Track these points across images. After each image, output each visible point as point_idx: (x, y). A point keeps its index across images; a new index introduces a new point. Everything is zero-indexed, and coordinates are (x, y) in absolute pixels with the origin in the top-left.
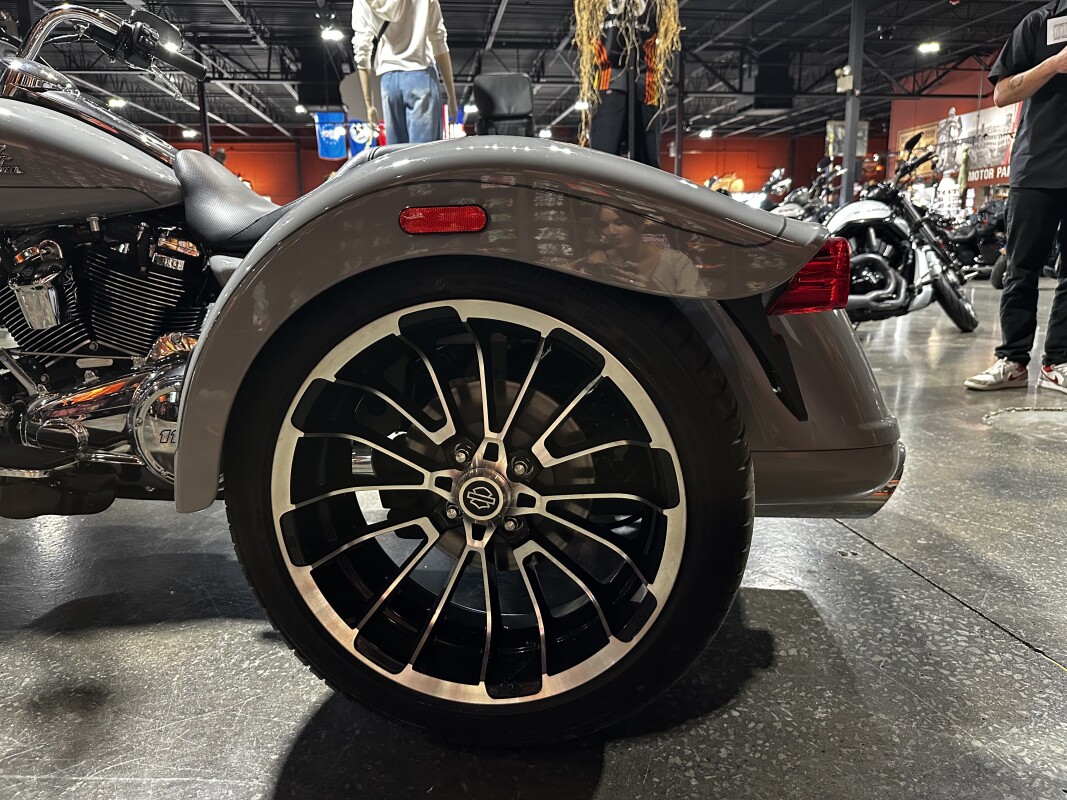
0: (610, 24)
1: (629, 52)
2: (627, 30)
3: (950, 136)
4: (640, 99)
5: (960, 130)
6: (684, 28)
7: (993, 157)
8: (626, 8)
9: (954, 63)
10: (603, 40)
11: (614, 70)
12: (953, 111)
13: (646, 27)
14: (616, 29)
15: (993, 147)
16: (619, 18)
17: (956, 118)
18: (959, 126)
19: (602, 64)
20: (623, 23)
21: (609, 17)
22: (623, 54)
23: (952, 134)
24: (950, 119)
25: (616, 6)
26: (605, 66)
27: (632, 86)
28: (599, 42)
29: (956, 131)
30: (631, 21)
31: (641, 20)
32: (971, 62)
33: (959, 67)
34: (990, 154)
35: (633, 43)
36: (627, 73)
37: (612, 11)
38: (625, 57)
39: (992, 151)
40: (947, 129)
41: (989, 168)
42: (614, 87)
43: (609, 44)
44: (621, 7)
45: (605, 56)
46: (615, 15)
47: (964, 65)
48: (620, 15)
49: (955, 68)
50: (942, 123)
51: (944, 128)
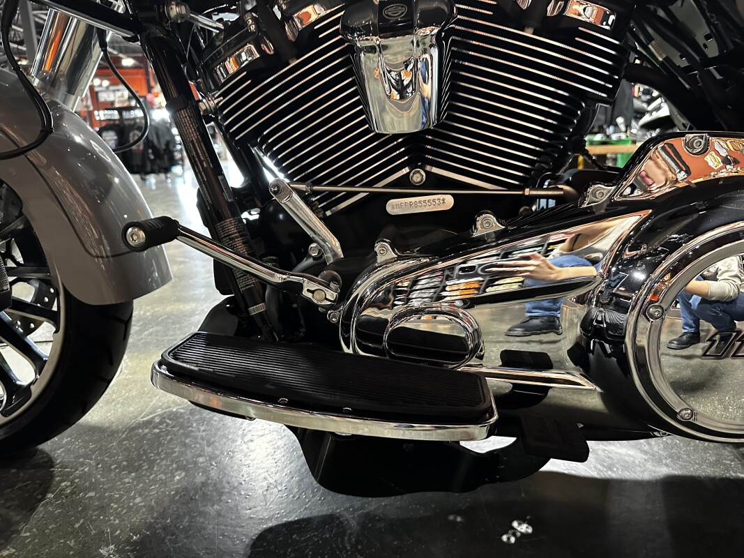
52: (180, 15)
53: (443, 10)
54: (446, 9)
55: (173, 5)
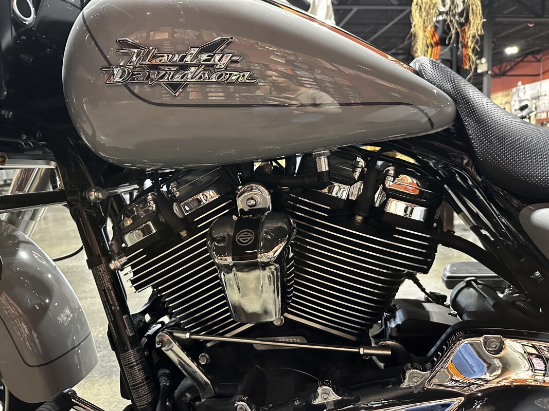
0: (441, 18)
1: (453, 36)
2: (451, 21)
3: (519, 96)
4: (460, 65)
5: (525, 93)
6: (485, 20)
7: (545, 107)
8: (450, 7)
9: (521, 58)
10: (436, 27)
11: (443, 47)
12: (520, 83)
13: (463, 20)
14: (445, 21)
15: (545, 101)
16: (447, 13)
17: (522, 87)
18: (524, 91)
19: (435, 43)
20: (449, 17)
21: (441, 13)
22: (449, 36)
23: (520, 95)
24: (518, 88)
25: (444, 6)
26: (437, 44)
27: (454, 57)
28: (433, 29)
29: (523, 94)
30: (454, 16)
31: (461, 15)
32: (530, 58)
33: (524, 60)
34: (543, 105)
35: (456, 29)
36: (451, 49)
37: (442, 9)
38: (450, 39)
39: (544, 104)
40: (517, 92)
41: (543, 112)
42: (443, 57)
43: (440, 30)
44: (448, 7)
45: (437, 38)
46: (444, 12)
47: (526, 59)
48: (447, 12)
49: (522, 61)
50: (514, 90)
51: (515, 92)
52: (97, 198)
53: (284, 228)
54: (286, 227)
55: (93, 191)
